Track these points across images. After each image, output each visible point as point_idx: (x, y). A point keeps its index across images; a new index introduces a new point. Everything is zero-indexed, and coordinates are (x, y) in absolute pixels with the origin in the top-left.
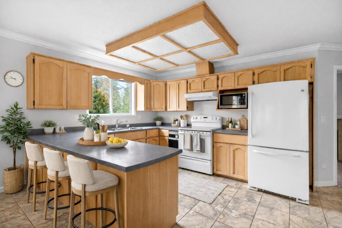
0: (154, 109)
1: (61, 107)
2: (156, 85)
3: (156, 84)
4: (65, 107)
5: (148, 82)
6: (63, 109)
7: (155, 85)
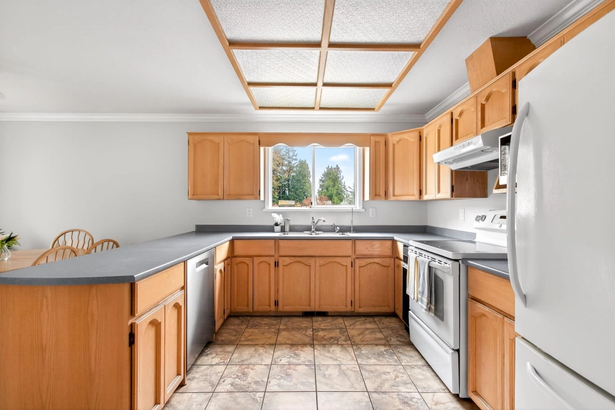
0: (394, 196)
1: (217, 197)
2: (398, 142)
3: (398, 139)
4: (222, 197)
5: (378, 139)
6: (219, 199)
7: (395, 143)
